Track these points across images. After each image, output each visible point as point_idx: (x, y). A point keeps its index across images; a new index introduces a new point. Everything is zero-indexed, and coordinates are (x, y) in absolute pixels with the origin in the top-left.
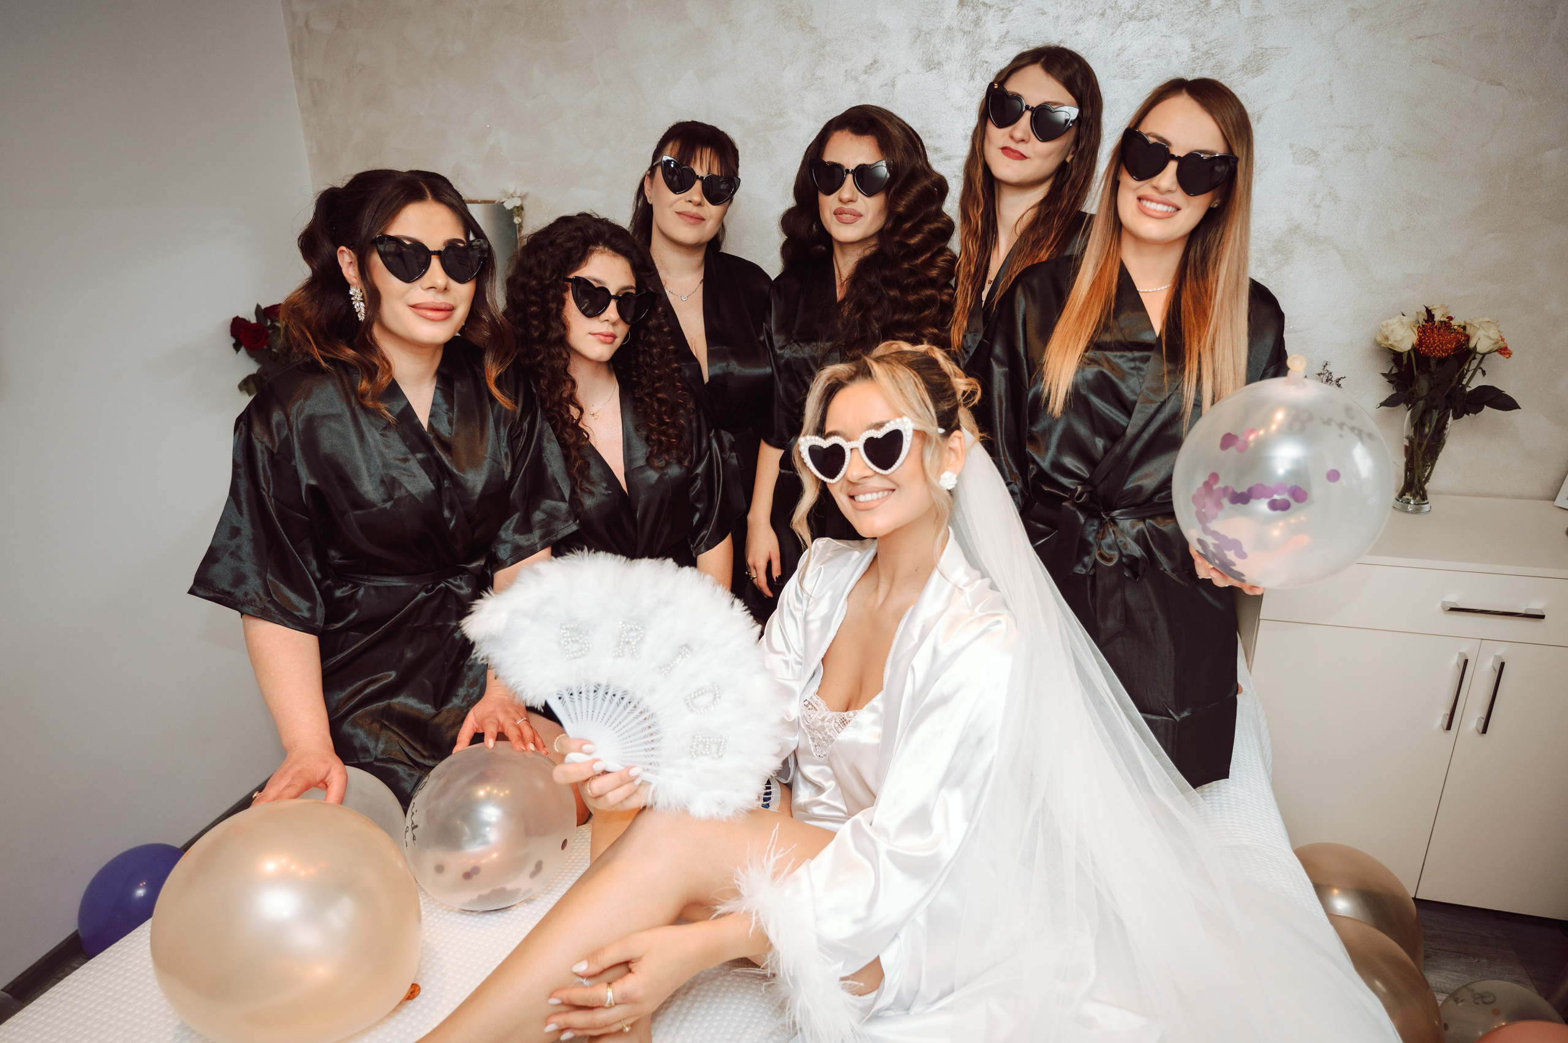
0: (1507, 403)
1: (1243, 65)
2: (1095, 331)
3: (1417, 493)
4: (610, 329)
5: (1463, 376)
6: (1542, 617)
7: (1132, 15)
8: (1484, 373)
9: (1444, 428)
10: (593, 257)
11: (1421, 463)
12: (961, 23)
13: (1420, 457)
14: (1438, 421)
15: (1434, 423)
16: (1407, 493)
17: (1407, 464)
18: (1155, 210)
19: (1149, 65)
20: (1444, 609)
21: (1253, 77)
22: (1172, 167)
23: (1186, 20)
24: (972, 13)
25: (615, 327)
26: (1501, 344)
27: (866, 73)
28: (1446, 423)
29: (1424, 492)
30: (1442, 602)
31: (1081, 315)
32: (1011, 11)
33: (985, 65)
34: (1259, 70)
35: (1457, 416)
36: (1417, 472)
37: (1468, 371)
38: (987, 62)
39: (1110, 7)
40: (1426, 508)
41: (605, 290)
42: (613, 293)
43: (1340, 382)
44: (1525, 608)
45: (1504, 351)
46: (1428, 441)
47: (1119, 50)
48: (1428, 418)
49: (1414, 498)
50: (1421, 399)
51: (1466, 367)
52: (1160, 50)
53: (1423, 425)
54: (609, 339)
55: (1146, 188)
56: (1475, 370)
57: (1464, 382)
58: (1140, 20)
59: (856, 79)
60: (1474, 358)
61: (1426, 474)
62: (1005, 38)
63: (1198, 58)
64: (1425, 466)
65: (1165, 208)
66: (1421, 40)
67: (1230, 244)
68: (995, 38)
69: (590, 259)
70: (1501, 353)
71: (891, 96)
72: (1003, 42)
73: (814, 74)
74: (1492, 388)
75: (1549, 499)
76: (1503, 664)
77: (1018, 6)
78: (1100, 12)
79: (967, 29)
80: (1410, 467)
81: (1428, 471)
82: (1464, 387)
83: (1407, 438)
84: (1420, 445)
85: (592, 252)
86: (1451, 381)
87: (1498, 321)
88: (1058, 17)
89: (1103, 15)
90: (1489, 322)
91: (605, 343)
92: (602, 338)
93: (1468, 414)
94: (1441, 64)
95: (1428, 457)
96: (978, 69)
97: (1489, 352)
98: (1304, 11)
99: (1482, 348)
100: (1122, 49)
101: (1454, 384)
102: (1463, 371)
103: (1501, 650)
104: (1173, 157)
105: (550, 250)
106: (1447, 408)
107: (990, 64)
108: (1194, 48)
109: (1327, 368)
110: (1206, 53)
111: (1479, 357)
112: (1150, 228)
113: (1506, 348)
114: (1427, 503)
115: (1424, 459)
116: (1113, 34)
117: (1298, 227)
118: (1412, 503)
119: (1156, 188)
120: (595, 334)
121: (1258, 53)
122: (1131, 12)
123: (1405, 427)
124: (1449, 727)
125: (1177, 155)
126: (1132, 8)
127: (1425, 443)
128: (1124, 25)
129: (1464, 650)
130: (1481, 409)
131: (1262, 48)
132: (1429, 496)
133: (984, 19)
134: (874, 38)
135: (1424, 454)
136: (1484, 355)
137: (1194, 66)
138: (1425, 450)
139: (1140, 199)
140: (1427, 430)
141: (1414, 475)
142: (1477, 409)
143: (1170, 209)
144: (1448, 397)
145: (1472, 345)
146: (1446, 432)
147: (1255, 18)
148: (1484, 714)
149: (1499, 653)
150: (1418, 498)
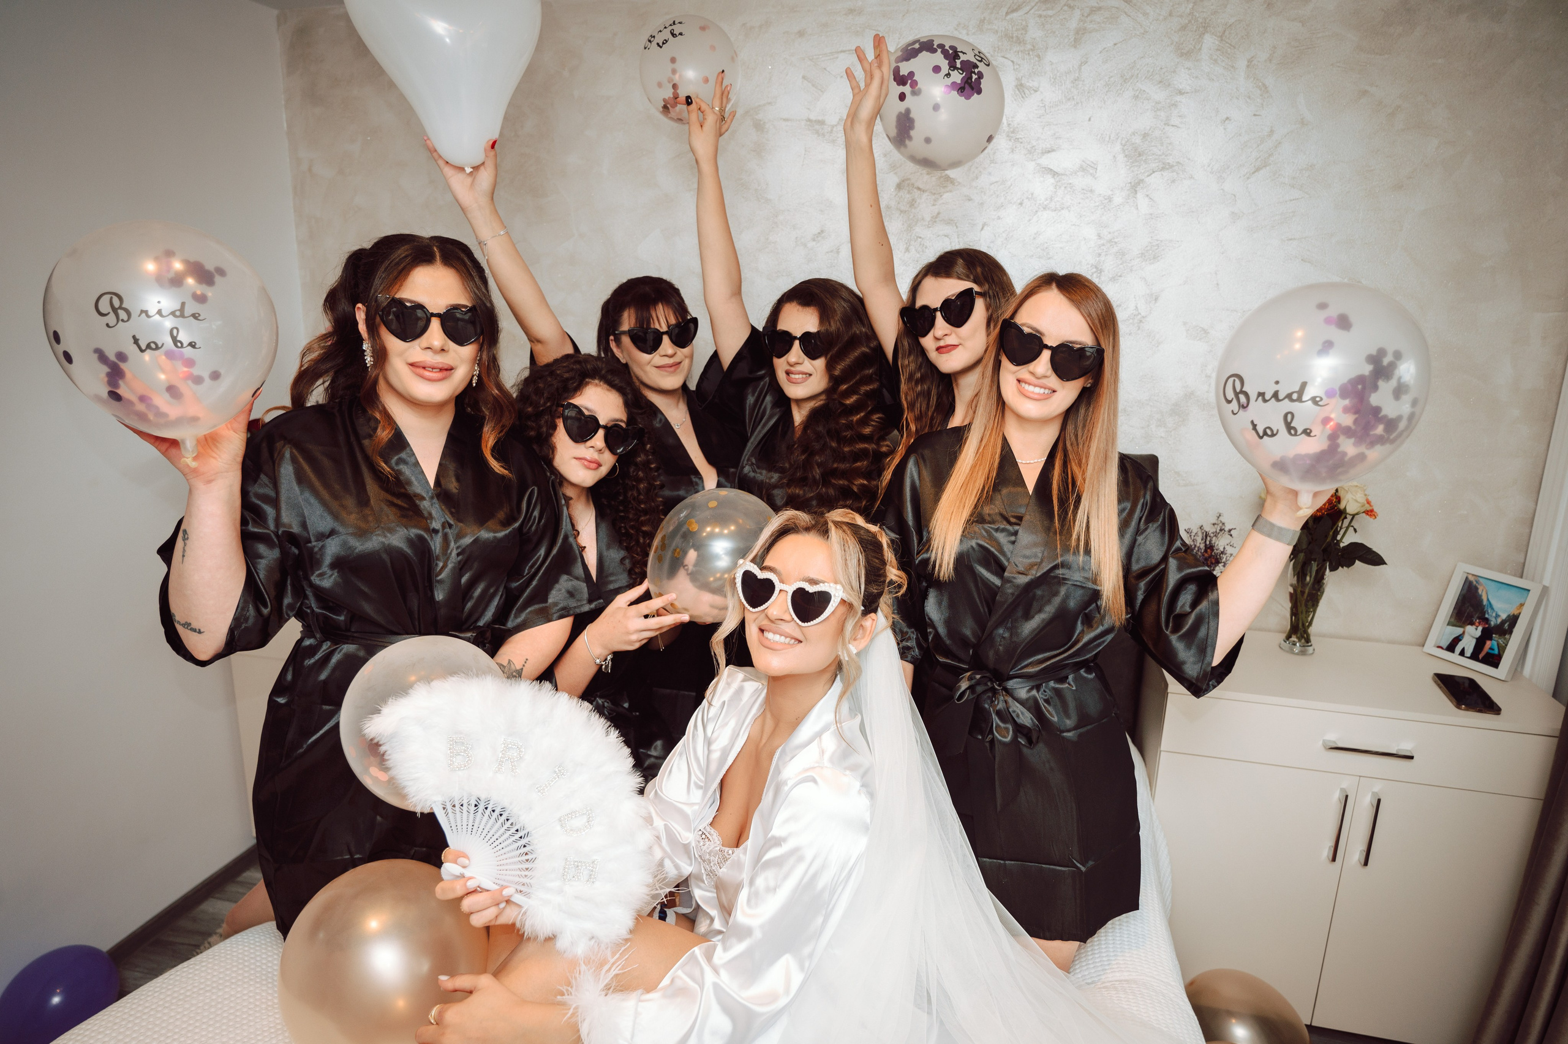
0: (1374, 559)
1: (1142, 254)
2: (979, 499)
3: (1302, 637)
4: (595, 456)
5: (1336, 533)
6: (1412, 758)
7: (1046, 206)
8: (1355, 530)
9: (1322, 578)
10: (587, 388)
11: (1304, 608)
12: (899, 203)
13: (1303, 604)
14: (1317, 572)
15: (1314, 574)
16: (1293, 636)
17: (1292, 609)
18: (1033, 392)
19: (1061, 248)
20: (1325, 747)
21: (1150, 264)
22: (1046, 355)
23: (1092, 212)
24: (908, 196)
25: (601, 455)
26: (1368, 508)
27: (814, 240)
28: (1324, 574)
29: (1308, 635)
30: (1324, 741)
31: (965, 485)
32: (941, 196)
33: (919, 240)
34: (1156, 258)
35: (1333, 569)
36: (1302, 616)
37: (1341, 528)
38: (920, 238)
39: (1027, 198)
40: (1310, 649)
41: (594, 420)
42: (602, 422)
43: (1232, 532)
44: (1397, 748)
45: (1370, 513)
46: (1309, 590)
47: (1035, 234)
48: (1309, 569)
49: (1300, 640)
50: (1301, 552)
51: (1340, 525)
52: (1071, 236)
53: (1305, 576)
54: (594, 465)
55: (1023, 372)
56: (1347, 528)
57: (1339, 538)
58: (1052, 211)
59: (805, 245)
60: (1346, 518)
61: (1309, 619)
62: (936, 218)
63: (1103, 245)
64: (1308, 612)
65: (1042, 391)
66: (1291, 241)
67: (1100, 425)
68: (928, 218)
69: (584, 390)
70: (1367, 514)
71: (836, 261)
72: (935, 222)
73: (768, 239)
74: (1362, 545)
75: (1419, 645)
76: (1379, 801)
77: (947, 192)
78: (1019, 201)
79: (903, 208)
80: (1294, 612)
81: (1311, 616)
82: (1339, 542)
83: (1291, 585)
84: (1303, 593)
85: (587, 384)
86: (1326, 537)
87: (1365, 486)
88: (982, 204)
89: (1021, 204)
90: (1357, 486)
91: (588, 468)
92: (586, 463)
93: (1343, 567)
94: (1309, 262)
95: (1310, 603)
96: (912, 243)
97: (1357, 514)
98: (1192, 212)
99: (1351, 510)
100: (1038, 234)
101: (1329, 539)
102: (1337, 528)
103: (1378, 787)
104: (1046, 347)
105: (549, 379)
106: (1324, 561)
107: (923, 239)
108: (1099, 236)
109: (1221, 518)
110: (1110, 241)
111: (1349, 518)
112: (1030, 408)
113: (1372, 511)
114: (1311, 645)
115: (1306, 605)
116: (1030, 220)
117: (1192, 393)
118: (1298, 644)
119: (1032, 373)
120: (580, 459)
121: (1154, 244)
122: (1045, 203)
123: (1289, 575)
124: (1334, 859)
125: (1049, 345)
126: (1046, 200)
127: (1307, 591)
128: (1039, 213)
129: (1344, 786)
130: (1353, 563)
131: (1157, 240)
132: (1312, 638)
133: (918, 201)
134: (822, 211)
135: (1307, 601)
136: (1353, 516)
137: (1100, 251)
138: (1307, 597)
139: (1019, 381)
140: (1308, 578)
141: (1298, 620)
142: (1350, 564)
143: (1047, 391)
144: (1325, 551)
145: (1342, 506)
146: (1325, 581)
147: (1151, 214)
148: (1364, 847)
149: (1376, 789)
150: (1303, 641)
